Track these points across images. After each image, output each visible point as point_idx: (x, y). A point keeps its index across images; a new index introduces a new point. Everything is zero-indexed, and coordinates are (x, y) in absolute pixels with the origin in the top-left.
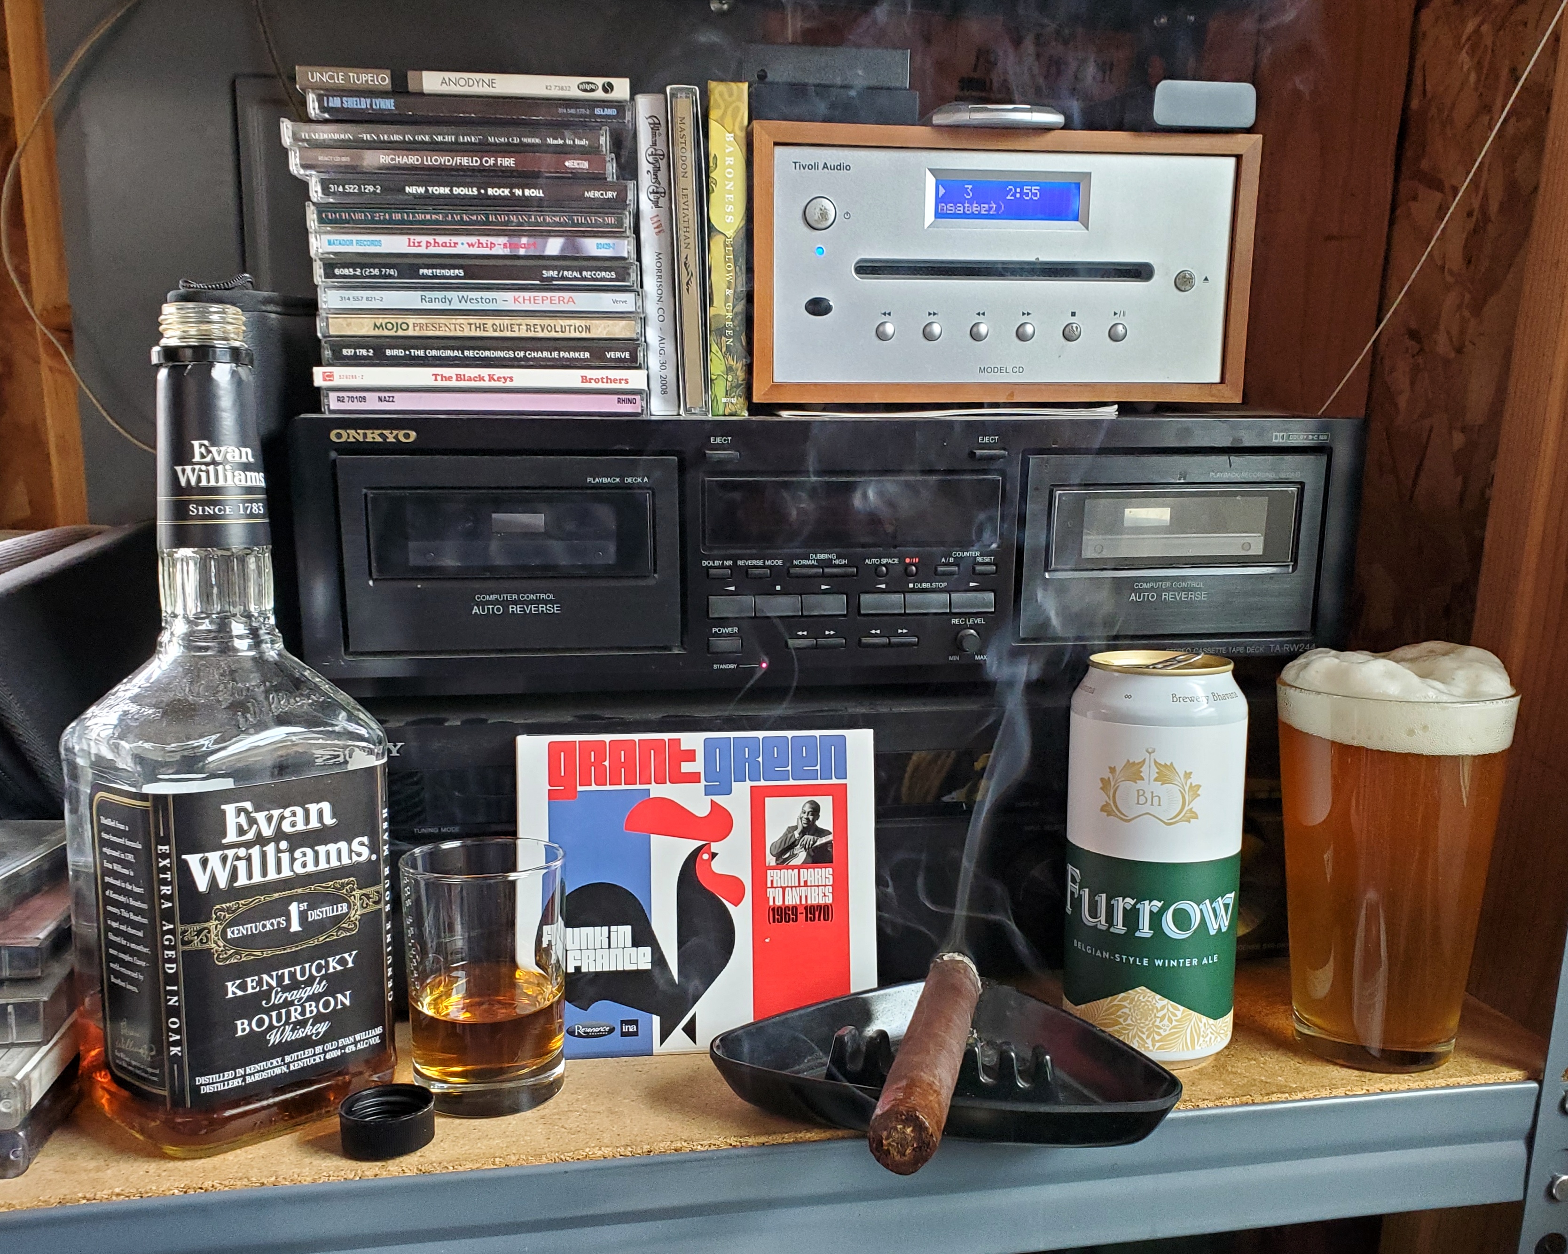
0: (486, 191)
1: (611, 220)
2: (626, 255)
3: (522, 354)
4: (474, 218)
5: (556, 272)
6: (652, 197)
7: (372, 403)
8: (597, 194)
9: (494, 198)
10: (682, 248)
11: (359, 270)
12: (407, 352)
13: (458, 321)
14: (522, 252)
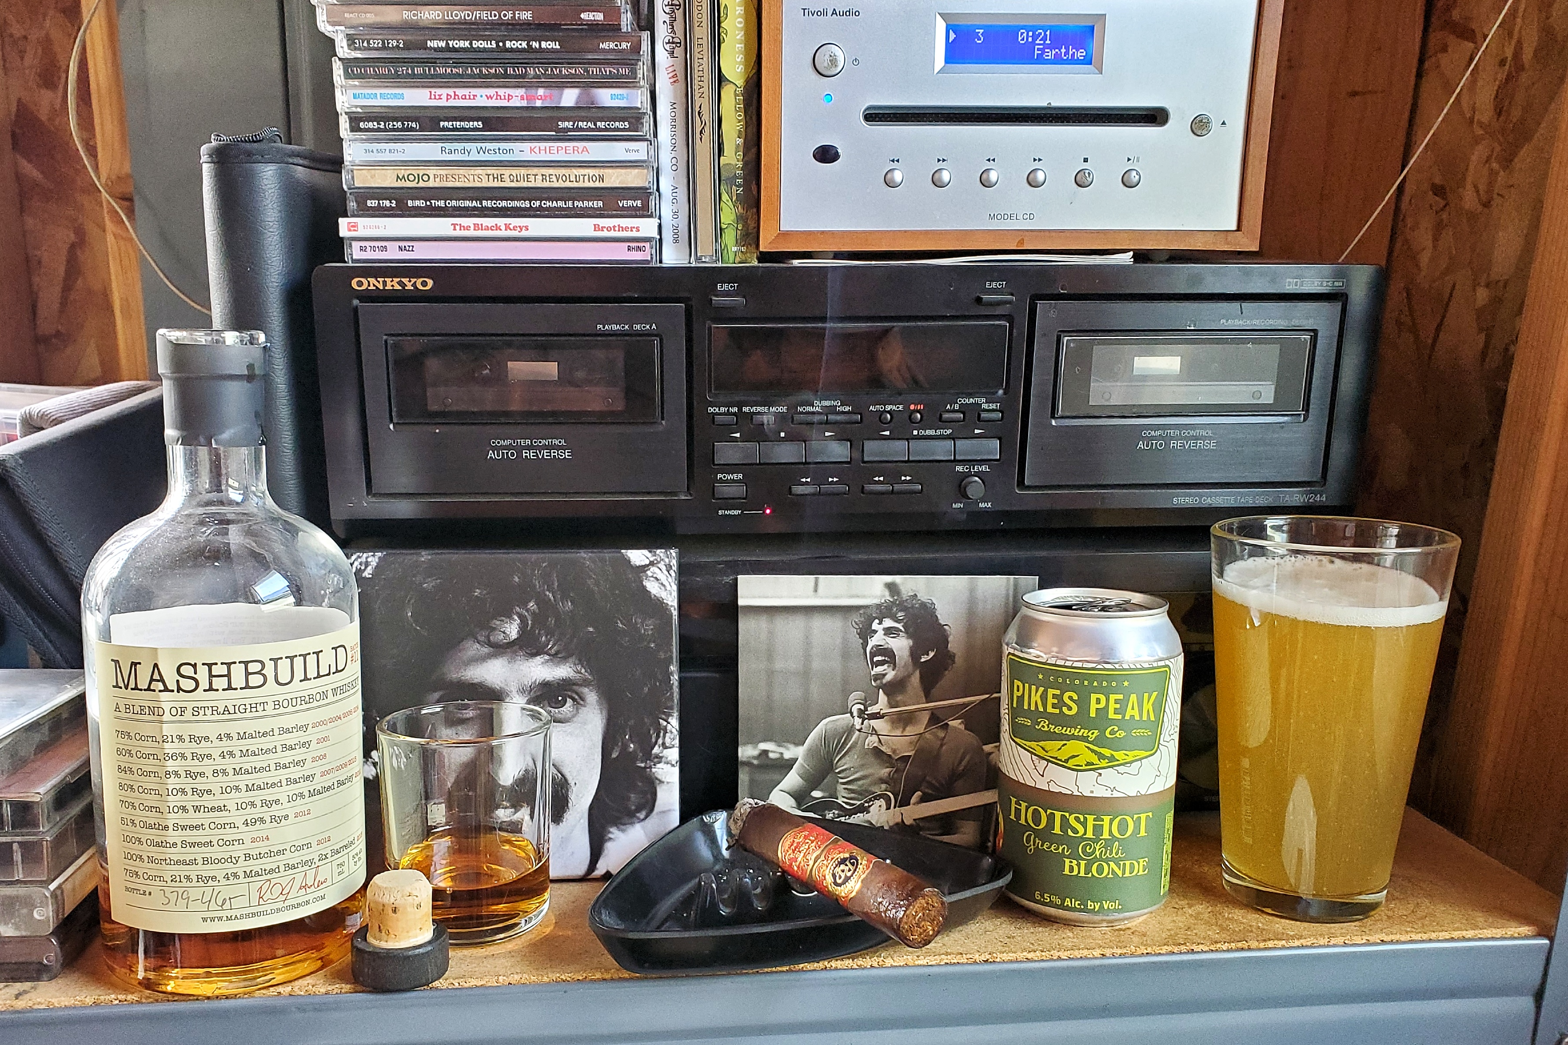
0: (504, 45)
1: (624, 71)
2: (639, 106)
3: (538, 203)
4: (493, 71)
5: (571, 123)
6: (667, 47)
7: (393, 253)
8: (612, 45)
9: (511, 50)
10: (696, 97)
11: (382, 123)
12: (428, 203)
13: (477, 172)
14: (539, 104)
